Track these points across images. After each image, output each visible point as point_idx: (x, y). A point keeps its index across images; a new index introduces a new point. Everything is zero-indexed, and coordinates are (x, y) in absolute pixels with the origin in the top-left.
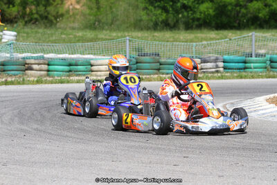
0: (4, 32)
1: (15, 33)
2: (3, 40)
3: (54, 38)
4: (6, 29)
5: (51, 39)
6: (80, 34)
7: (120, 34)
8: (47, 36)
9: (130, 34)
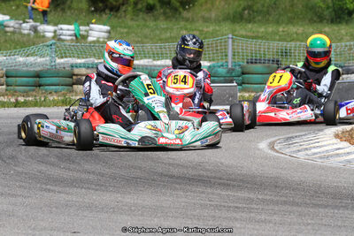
0: (92, 26)
1: (107, 28)
2: (90, 39)
3: (168, 35)
4: (94, 21)
5: (163, 36)
6: (211, 29)
7: (270, 30)
8: (158, 32)
9: (286, 29)
